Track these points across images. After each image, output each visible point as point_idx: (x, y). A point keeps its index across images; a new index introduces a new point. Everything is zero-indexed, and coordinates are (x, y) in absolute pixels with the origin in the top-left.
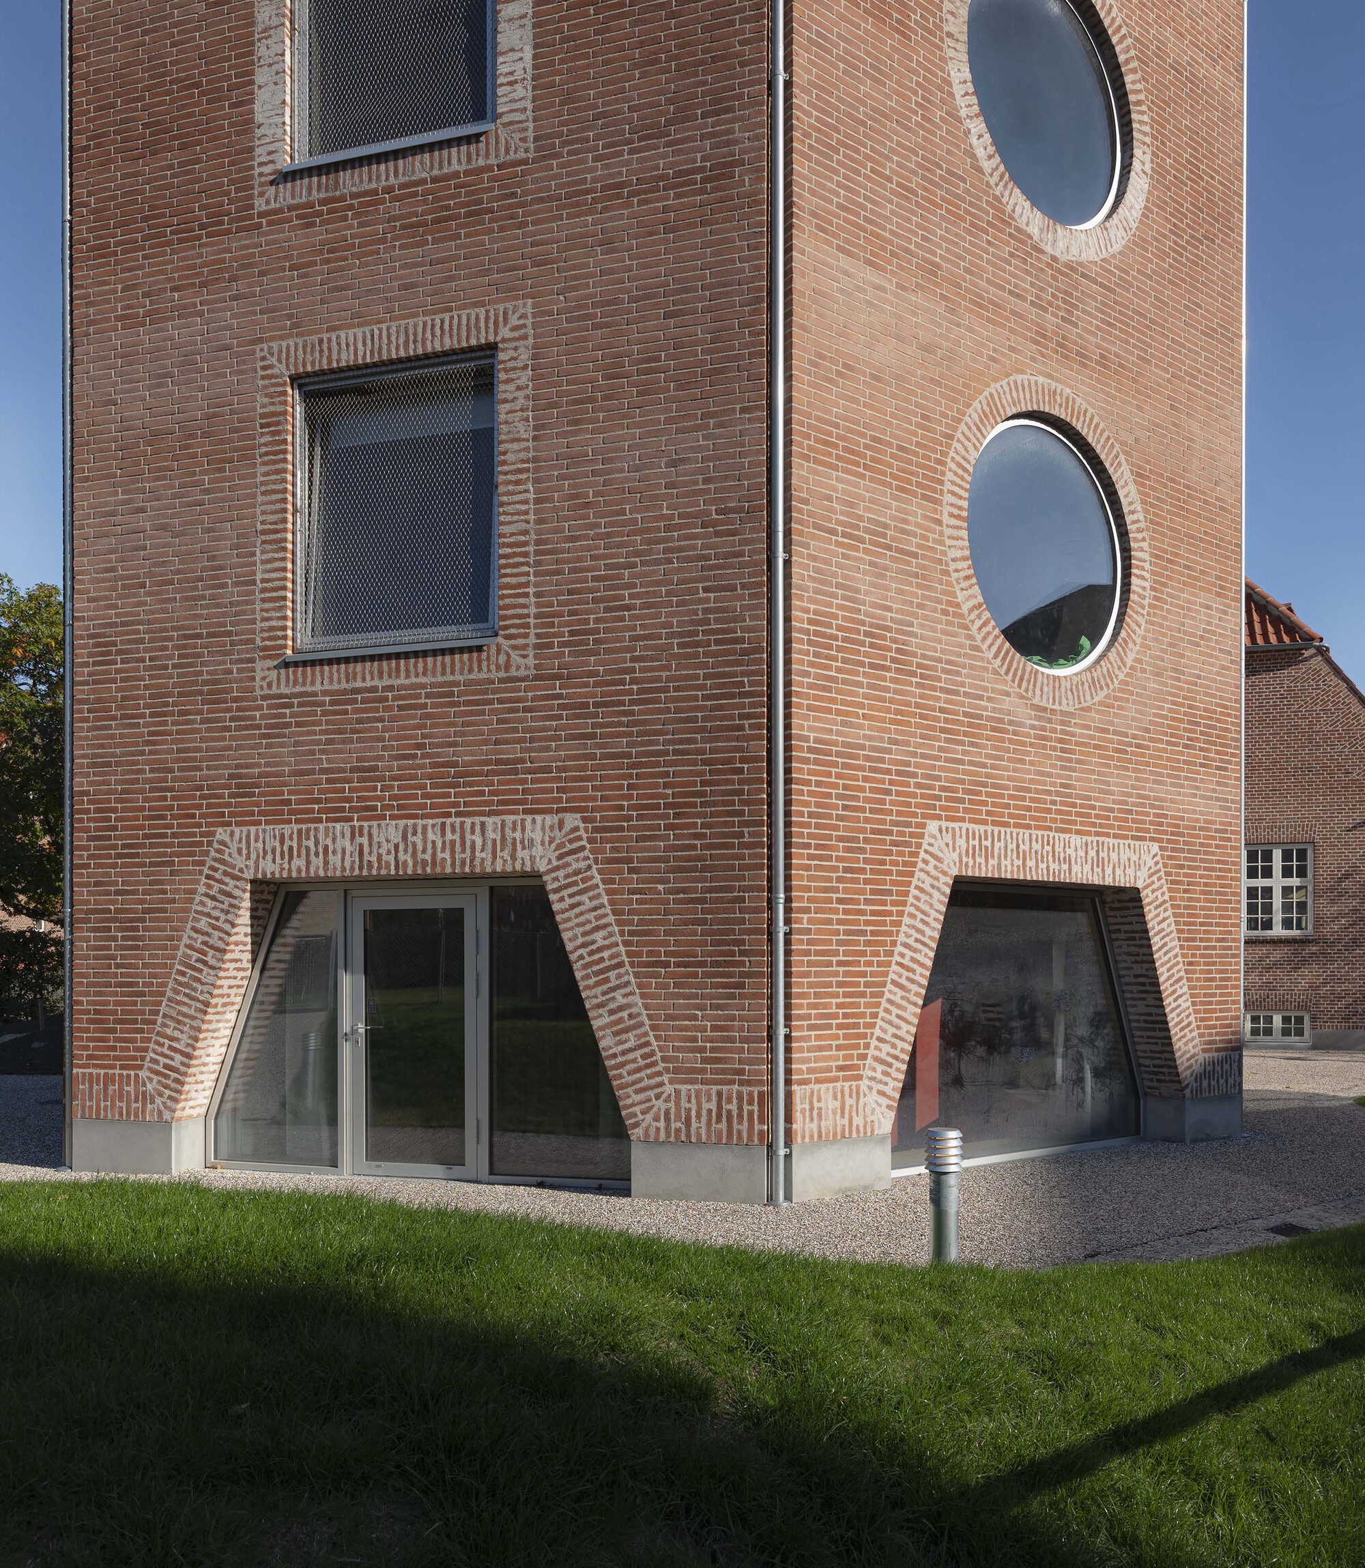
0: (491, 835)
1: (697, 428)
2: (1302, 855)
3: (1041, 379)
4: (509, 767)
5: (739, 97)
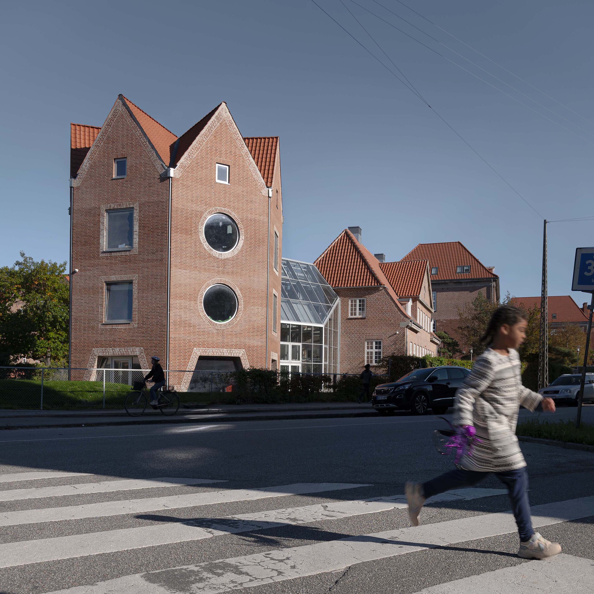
0: (131, 350)
2: (380, 343)
3: (218, 278)
4: (134, 340)
5: (164, 250)
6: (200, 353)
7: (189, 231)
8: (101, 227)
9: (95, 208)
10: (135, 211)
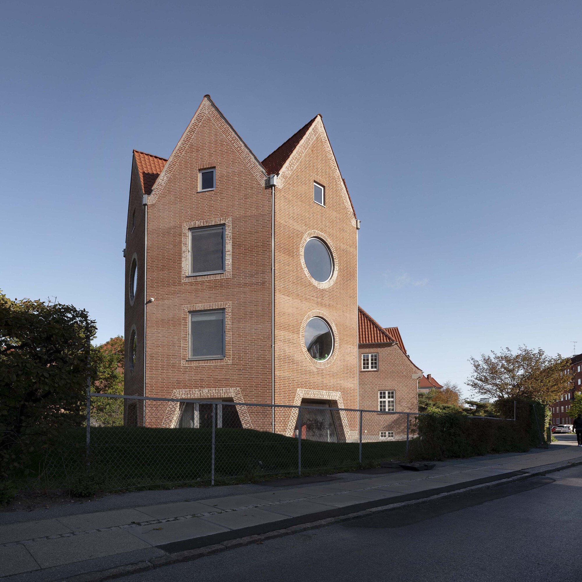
0: (224, 391)
1: (259, 324)
2: (393, 393)
3: (317, 310)
4: (227, 379)
5: (266, 271)
6: (302, 395)
7: (291, 252)
8: (184, 248)
9: (175, 227)
10: (227, 228)
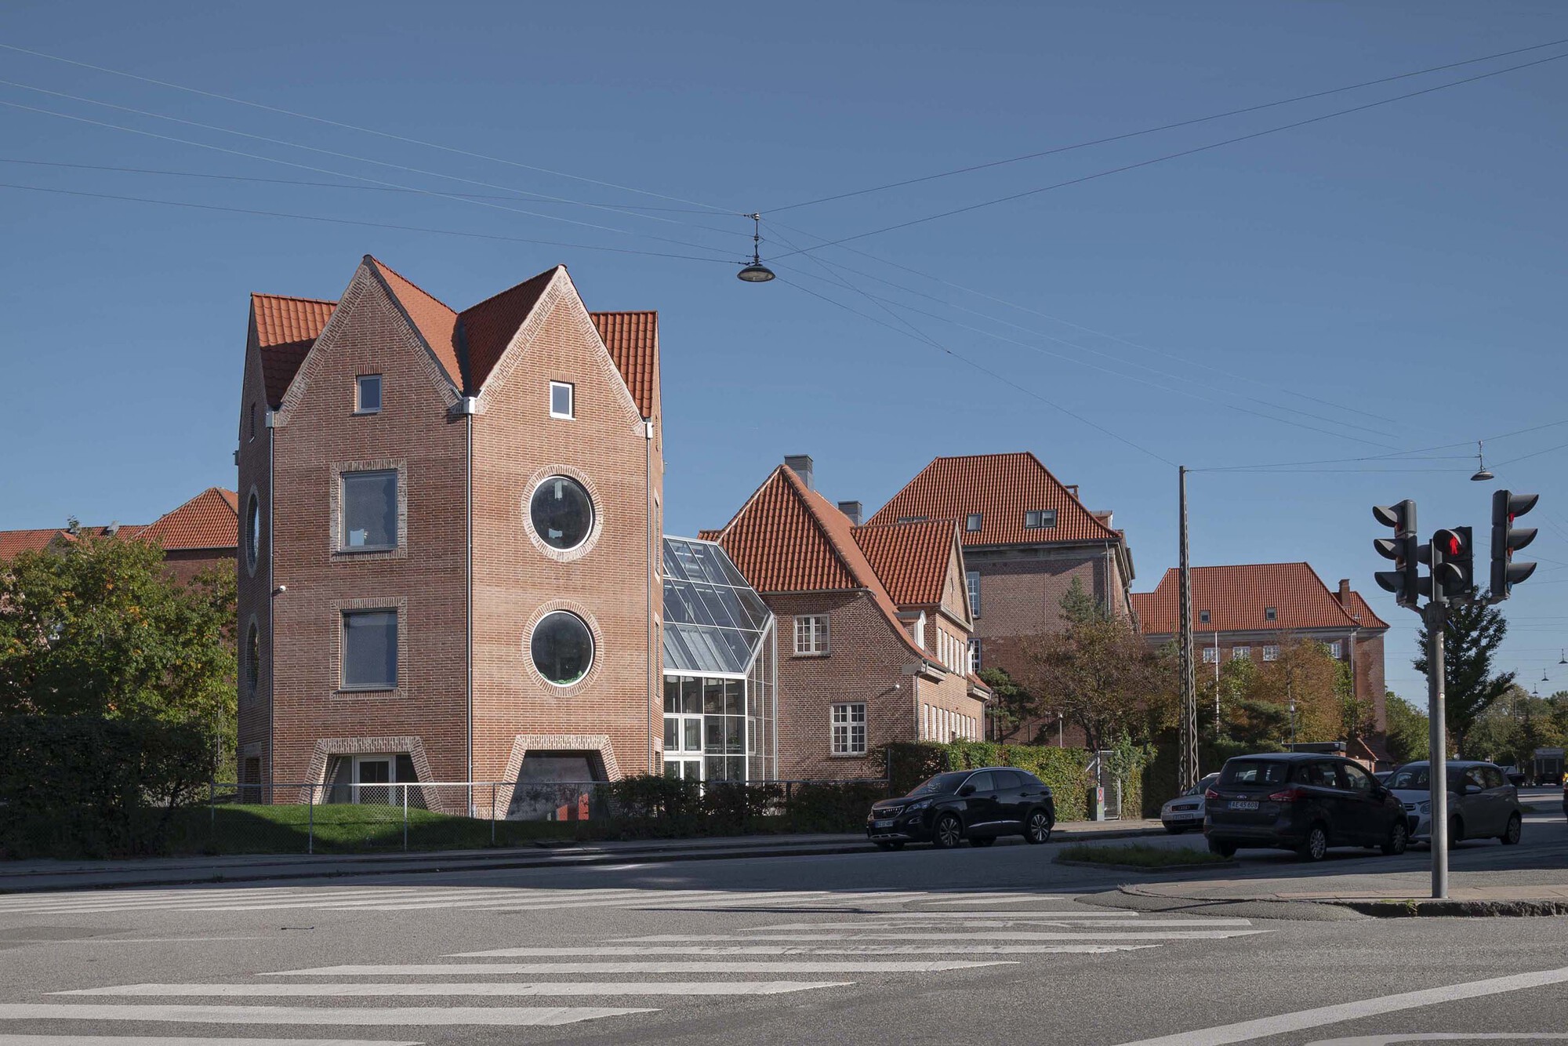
0: (396, 742)
1: (450, 635)
2: (861, 708)
3: (557, 600)
4: (401, 723)
5: (459, 550)
6: (526, 744)
7: (504, 513)
8: (332, 506)
9: (318, 469)
10: (399, 476)
